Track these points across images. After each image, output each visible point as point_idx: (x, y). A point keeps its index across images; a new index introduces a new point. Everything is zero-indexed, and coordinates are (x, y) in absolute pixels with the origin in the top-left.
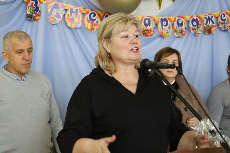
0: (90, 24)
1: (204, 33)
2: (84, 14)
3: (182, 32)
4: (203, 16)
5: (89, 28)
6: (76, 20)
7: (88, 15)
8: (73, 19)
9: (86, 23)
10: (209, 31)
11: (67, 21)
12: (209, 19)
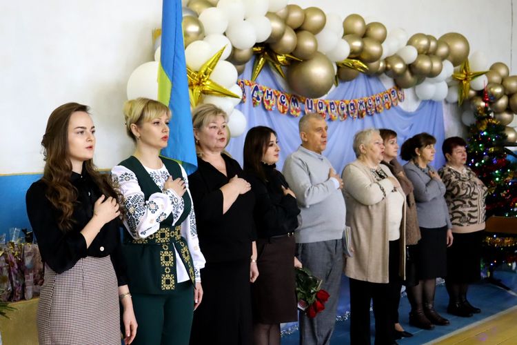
0: (281, 107)
1: (358, 118)
2: (277, 97)
3: (344, 115)
4: (357, 101)
5: (281, 111)
6: (271, 102)
7: (279, 98)
8: (269, 101)
9: (279, 105)
10: (360, 115)
11: (265, 103)
12: (361, 104)
